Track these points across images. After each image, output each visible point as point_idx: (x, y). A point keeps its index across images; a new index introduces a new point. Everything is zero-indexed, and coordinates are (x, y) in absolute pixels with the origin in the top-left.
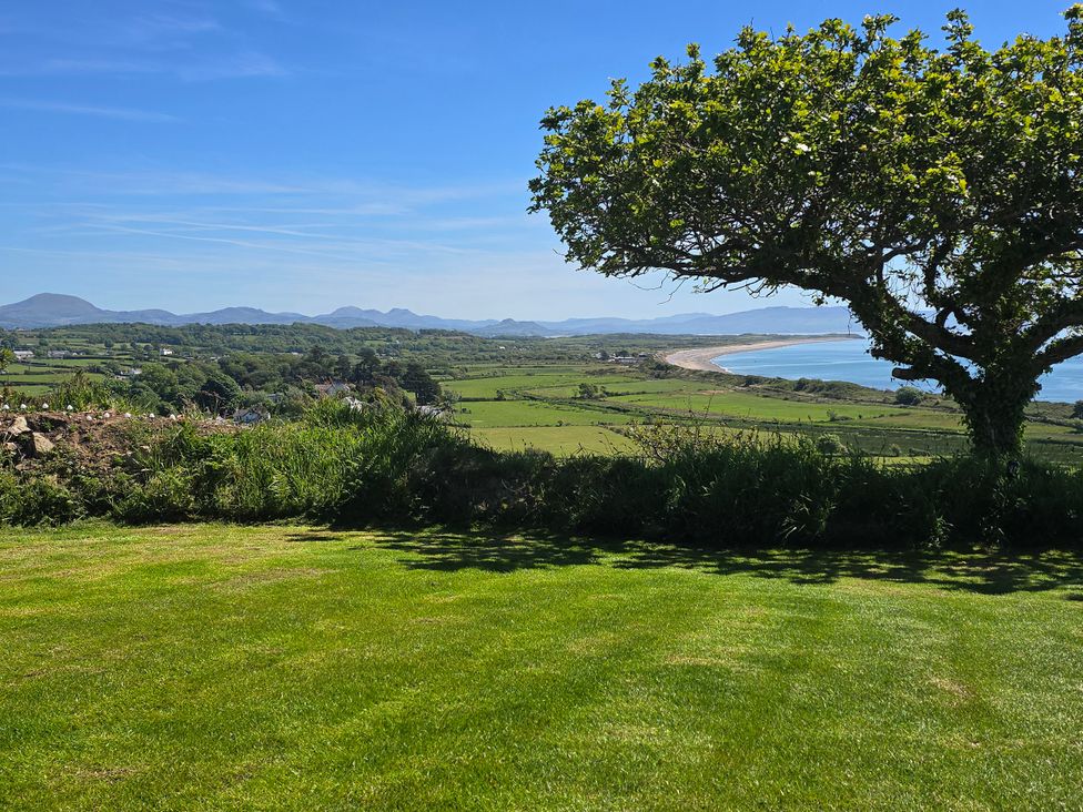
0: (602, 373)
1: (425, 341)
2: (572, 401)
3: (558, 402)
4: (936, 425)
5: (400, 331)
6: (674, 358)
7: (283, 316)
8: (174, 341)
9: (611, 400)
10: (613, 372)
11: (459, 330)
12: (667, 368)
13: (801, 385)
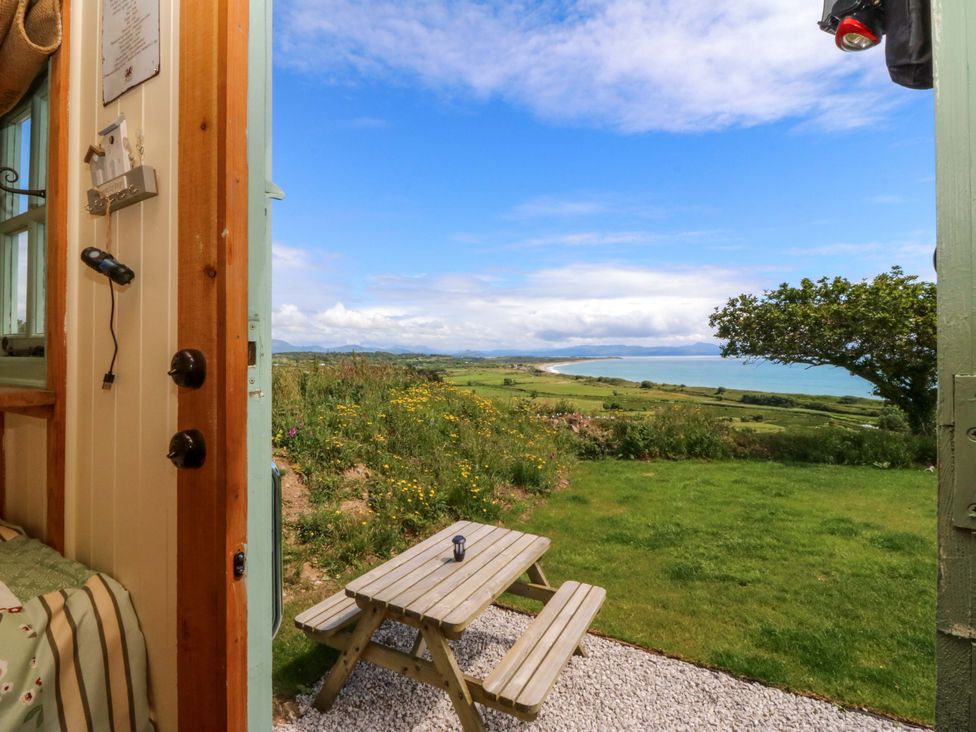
0: (512, 374)
1: (433, 359)
2: (501, 387)
3: (495, 387)
4: (660, 397)
5: (422, 355)
6: (542, 367)
7: (371, 349)
8: (325, 360)
9: (517, 387)
10: (516, 373)
11: (448, 354)
12: (541, 372)
13: (600, 380)
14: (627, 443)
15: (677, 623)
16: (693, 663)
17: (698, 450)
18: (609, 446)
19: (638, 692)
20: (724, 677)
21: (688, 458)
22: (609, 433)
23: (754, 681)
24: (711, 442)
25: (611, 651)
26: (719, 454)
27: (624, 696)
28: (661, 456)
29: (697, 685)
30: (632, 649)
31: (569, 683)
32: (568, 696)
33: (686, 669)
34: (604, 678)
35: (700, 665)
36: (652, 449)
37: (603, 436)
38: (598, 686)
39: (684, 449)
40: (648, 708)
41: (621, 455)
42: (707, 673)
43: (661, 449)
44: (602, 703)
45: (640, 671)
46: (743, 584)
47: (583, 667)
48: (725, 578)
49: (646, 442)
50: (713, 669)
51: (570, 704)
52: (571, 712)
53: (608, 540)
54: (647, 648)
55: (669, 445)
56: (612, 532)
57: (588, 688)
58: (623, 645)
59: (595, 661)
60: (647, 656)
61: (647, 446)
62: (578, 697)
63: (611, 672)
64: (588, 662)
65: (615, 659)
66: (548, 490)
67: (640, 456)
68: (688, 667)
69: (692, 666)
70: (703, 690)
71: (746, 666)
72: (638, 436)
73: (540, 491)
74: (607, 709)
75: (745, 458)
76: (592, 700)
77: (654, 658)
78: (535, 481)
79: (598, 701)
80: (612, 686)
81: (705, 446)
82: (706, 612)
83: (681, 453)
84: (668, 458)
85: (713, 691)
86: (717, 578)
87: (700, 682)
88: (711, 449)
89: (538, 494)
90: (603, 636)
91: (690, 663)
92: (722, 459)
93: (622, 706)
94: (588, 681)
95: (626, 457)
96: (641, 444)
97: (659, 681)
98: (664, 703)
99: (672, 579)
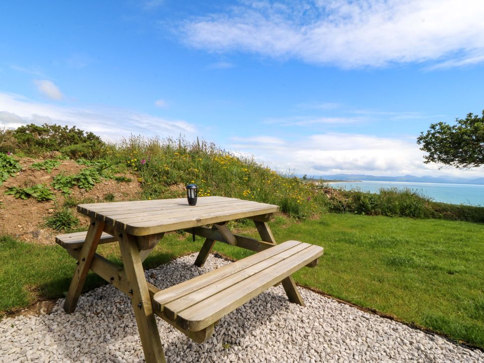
14: (361, 205)
15: (392, 292)
16: (407, 324)
17: (407, 212)
18: (349, 207)
19: (348, 341)
20: (441, 341)
21: (401, 217)
22: (350, 200)
23: (476, 348)
24: (417, 208)
25: (328, 305)
26: (422, 216)
27: (333, 342)
28: (382, 214)
29: (411, 343)
30: (347, 306)
31: (282, 323)
32: (277, 333)
33: (399, 327)
34: (316, 324)
35: (413, 326)
36: (377, 210)
37: (346, 201)
38: (309, 330)
39: (398, 211)
40: (356, 357)
41: (356, 212)
42: (422, 334)
43: (382, 210)
44: (309, 345)
45: (352, 324)
46: (451, 273)
47: (298, 313)
48: (435, 268)
49: (373, 205)
50: (427, 332)
51: (277, 341)
52: (276, 348)
53: (339, 241)
54: (361, 307)
55: (388, 208)
56: (343, 238)
57: (299, 330)
58: (339, 302)
59: (311, 310)
60: (361, 313)
61: (373, 208)
62: (287, 336)
63: (324, 321)
64: (305, 310)
65: (330, 311)
66: (304, 218)
67: (368, 213)
68: (401, 327)
69: (405, 326)
70: (418, 349)
71: (464, 332)
72: (368, 202)
73: (298, 218)
74: (312, 351)
75: (440, 218)
76: (300, 341)
77: (367, 315)
78: (296, 211)
79: (306, 343)
80: (322, 332)
81: (412, 210)
82: (418, 288)
83: (396, 213)
84: (387, 215)
85: (429, 351)
86: (426, 267)
87: (414, 341)
88: (417, 211)
89: (297, 219)
90: (322, 294)
91: (404, 323)
92: (424, 218)
93: (329, 350)
94: (300, 324)
95: (359, 213)
96: (370, 206)
97: (370, 334)
98: (375, 355)
99: (387, 265)
